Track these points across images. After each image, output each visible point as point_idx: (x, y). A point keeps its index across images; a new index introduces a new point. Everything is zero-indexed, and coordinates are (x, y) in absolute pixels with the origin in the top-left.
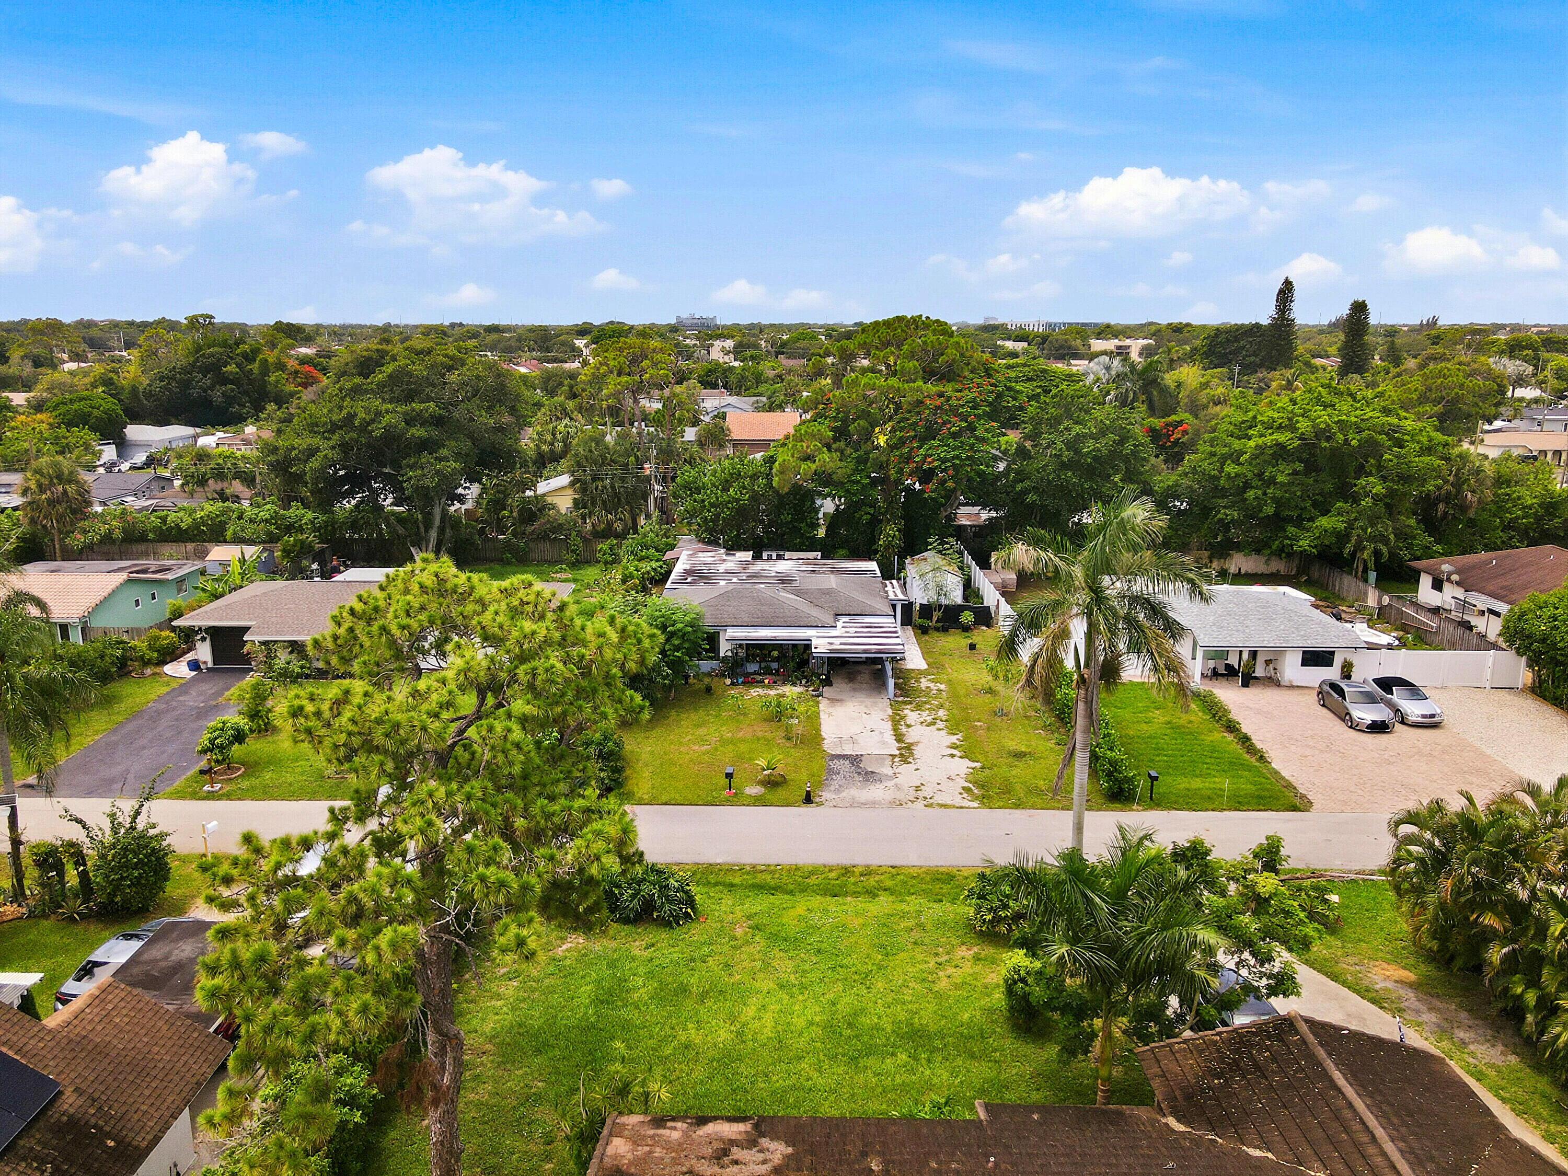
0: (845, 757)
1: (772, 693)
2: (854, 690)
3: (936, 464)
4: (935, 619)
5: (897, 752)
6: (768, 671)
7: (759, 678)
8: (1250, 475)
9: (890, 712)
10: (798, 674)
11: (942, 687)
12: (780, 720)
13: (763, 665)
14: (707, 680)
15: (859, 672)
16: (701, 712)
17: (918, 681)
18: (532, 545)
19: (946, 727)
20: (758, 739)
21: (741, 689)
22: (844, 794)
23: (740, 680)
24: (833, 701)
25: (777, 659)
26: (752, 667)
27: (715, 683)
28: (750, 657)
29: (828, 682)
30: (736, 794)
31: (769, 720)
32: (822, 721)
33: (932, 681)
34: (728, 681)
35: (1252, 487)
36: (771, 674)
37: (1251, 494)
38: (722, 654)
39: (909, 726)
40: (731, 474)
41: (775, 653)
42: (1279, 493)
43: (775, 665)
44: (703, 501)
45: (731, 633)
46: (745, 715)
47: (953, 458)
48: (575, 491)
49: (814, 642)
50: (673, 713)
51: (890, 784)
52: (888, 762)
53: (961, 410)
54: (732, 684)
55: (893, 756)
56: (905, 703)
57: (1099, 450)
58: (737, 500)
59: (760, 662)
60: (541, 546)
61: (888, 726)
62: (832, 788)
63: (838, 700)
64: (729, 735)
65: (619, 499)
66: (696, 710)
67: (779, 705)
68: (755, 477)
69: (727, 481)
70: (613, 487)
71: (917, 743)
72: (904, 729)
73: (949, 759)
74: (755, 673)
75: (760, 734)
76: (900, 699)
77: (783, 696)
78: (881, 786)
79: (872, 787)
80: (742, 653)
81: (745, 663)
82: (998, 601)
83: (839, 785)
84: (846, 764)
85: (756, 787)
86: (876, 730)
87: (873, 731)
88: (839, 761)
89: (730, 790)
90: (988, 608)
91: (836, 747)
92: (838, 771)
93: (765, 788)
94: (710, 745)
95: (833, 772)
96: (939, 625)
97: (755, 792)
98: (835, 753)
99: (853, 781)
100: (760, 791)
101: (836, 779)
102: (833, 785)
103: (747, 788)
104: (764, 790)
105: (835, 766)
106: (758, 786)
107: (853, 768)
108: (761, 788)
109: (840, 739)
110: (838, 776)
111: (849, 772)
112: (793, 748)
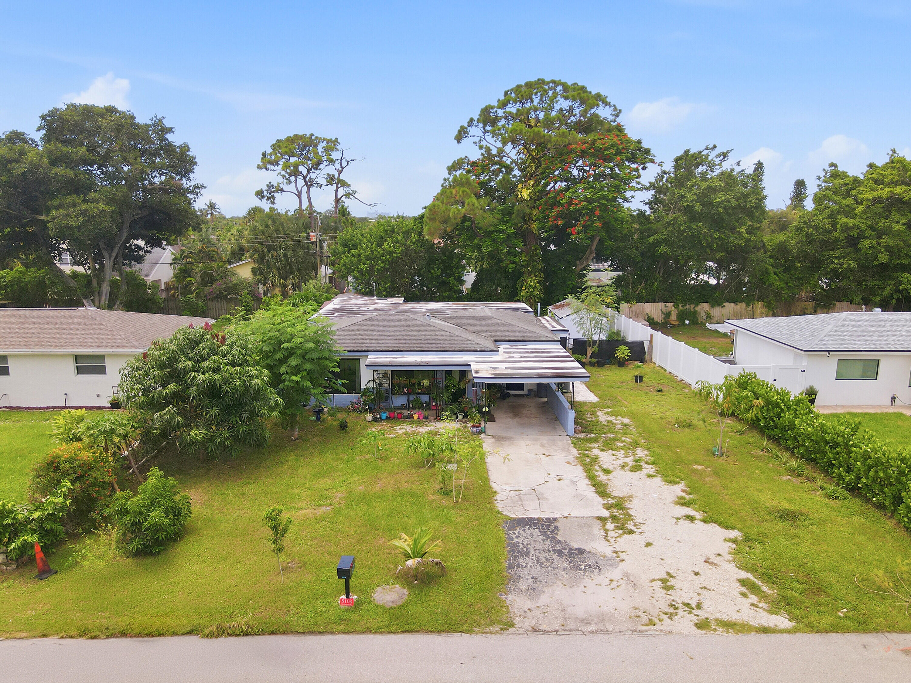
0: (530, 522)
1: (423, 430)
2: (523, 425)
3: (583, 204)
4: (589, 353)
5: (606, 514)
6: (419, 405)
7: (406, 413)
8: (864, 227)
9: (575, 452)
10: (454, 407)
11: (626, 421)
12: (433, 465)
13: (412, 398)
14: (341, 416)
15: (523, 406)
16: (329, 457)
17: (593, 414)
18: (210, 304)
19: (658, 472)
20: (402, 495)
21: (385, 425)
22: (544, 599)
23: (384, 416)
24: (499, 439)
25: (427, 391)
26: (399, 401)
27: (351, 419)
28: (396, 389)
29: (489, 417)
30: (358, 604)
31: (419, 465)
32: (490, 467)
33: (612, 414)
34: (369, 417)
35: (866, 238)
36: (421, 407)
37: (866, 243)
38: (363, 386)
39: (607, 472)
40: (386, 231)
41: (426, 382)
42: (891, 243)
43: (425, 398)
44: (359, 255)
45: (372, 358)
46: (385, 459)
47: (600, 199)
48: (254, 261)
49: (474, 367)
50: (292, 457)
51: (616, 573)
52: (597, 530)
53: (606, 152)
54: (375, 420)
55: (603, 520)
56: (591, 441)
57: (728, 201)
58: (391, 253)
59: (408, 394)
60: (218, 304)
61: (578, 472)
62: (523, 585)
63: (503, 438)
64: (362, 488)
65: (291, 268)
66: (322, 452)
67: (431, 445)
68: (407, 234)
69: (381, 237)
70: (285, 255)
71: (630, 498)
72: (603, 477)
73: (687, 523)
74: (402, 407)
75: (405, 486)
76: (582, 436)
77: (437, 433)
78: (602, 579)
79: (587, 581)
80: (387, 384)
81: (391, 395)
82: (652, 335)
83: (533, 578)
84: (535, 535)
85: (393, 586)
86: (565, 478)
87: (561, 480)
88: (524, 530)
89: (348, 596)
90: (642, 343)
91: (515, 505)
92: (525, 549)
93: (409, 588)
94: (331, 505)
95: (519, 552)
96: (594, 360)
97: (392, 600)
98: (515, 516)
99: (554, 568)
100: (400, 596)
101: (524, 565)
102: (522, 578)
103: (379, 589)
104: (407, 593)
105: (520, 540)
106: (397, 586)
107: (548, 542)
108: (402, 590)
109: (518, 493)
110: (527, 558)
111: (543, 550)
112: (453, 508)
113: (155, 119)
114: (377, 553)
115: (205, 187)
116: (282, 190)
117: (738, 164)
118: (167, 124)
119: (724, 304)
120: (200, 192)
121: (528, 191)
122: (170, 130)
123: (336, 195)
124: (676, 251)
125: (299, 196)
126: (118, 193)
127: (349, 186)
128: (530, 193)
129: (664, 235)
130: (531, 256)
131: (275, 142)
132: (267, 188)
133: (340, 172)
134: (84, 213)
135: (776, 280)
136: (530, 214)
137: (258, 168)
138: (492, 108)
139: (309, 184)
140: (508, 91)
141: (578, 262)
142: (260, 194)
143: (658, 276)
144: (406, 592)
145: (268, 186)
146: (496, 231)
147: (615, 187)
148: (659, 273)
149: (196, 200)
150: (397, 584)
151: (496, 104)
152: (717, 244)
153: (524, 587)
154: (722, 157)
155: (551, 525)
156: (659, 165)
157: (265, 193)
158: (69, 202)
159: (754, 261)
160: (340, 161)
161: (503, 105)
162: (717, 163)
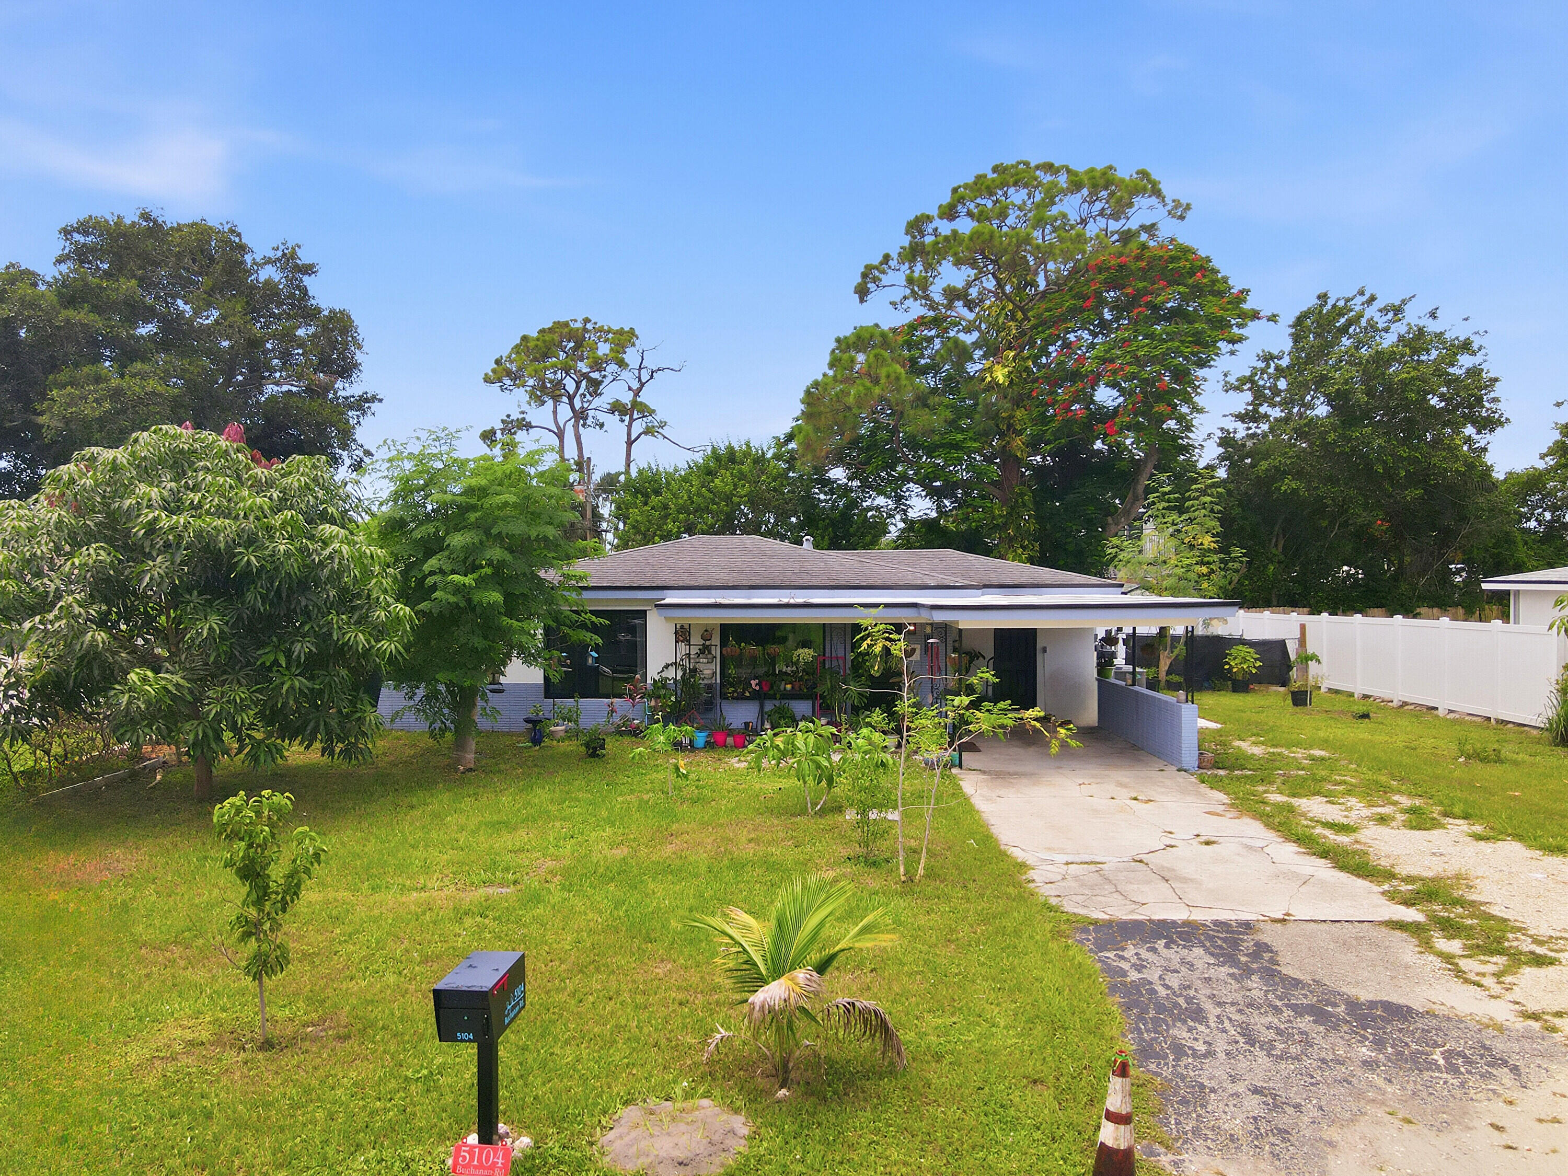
0: (1167, 932)
5: (1411, 914)
6: (787, 721)
9: (1219, 796)
11: (1319, 753)
13: (770, 705)
17: (1228, 745)
21: (703, 760)
23: (700, 739)
24: (997, 775)
30: (533, 1166)
31: (788, 811)
32: (992, 819)
39: (1341, 828)
41: (804, 654)
45: (676, 599)
46: (696, 801)
55: (1413, 929)
56: (1250, 780)
59: (760, 697)
61: (1254, 829)
62: (1229, 1117)
64: (620, 851)
71: (1462, 880)
72: (1336, 838)
75: (748, 850)
76: (1221, 772)
80: (710, 670)
81: (719, 701)
82: (1303, 627)
83: (1256, 1091)
84: (1199, 964)
85: (689, 1104)
86: (1221, 840)
87: (1214, 842)
88: (1154, 950)
89: (488, 1134)
90: (1282, 644)
91: (1095, 892)
92: (1181, 1001)
93: (753, 1114)
94: (515, 882)
95: (1160, 1008)
96: (1176, 678)
97: (680, 1155)
98: (1107, 917)
99: (1323, 1061)
100: (716, 1138)
101: (1201, 1048)
102: (1213, 1090)
103: (629, 1114)
104: (745, 1131)
105: (1153, 975)
106: (706, 1102)
107: (1255, 982)
108: (724, 1117)
109: (1093, 868)
110: (1201, 1028)
111: (1250, 1005)
112: (902, 894)
113: (282, 247)
114: (640, 999)
115: (380, 401)
116: (529, 426)
117: (1433, 315)
118: (304, 258)
119: (1418, 610)
120: (369, 408)
121: (1006, 370)
122: (309, 270)
123: (629, 434)
124: (1317, 488)
125: (560, 435)
126: (192, 368)
127: (652, 412)
128: (1010, 373)
129: (1290, 458)
130: (1012, 508)
131: (518, 341)
132: (502, 426)
133: (637, 393)
134: (117, 394)
135: (1528, 556)
136: (1011, 417)
137: (486, 381)
138: (929, 219)
139: (580, 416)
140: (960, 187)
141: (1110, 519)
142: (488, 436)
143: (1274, 551)
144: (740, 1124)
145: (503, 421)
146: (943, 446)
147: (1193, 335)
148: (1276, 546)
149: (361, 420)
150: (707, 1095)
151: (934, 212)
152: (1407, 471)
153: (1236, 1124)
154: (1390, 315)
155: (1243, 940)
156: (1268, 320)
157: (499, 435)
158: (89, 375)
159: (1484, 510)
160: (636, 372)
161: (950, 213)
162: (1380, 326)
